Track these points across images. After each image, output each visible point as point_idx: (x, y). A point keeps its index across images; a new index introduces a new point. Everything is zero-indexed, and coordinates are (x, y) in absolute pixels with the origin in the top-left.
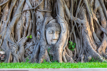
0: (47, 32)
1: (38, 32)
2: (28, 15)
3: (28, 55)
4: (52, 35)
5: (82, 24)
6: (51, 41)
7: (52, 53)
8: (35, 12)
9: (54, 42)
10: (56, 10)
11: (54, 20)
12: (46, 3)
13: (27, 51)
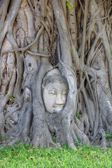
0: (46, 91)
1: (27, 89)
2: (11, 59)
3: (10, 127)
4: (55, 96)
5: (98, 78)
6: (54, 107)
7: (55, 127)
8: (22, 55)
9: (58, 109)
11: (55, 71)
12: (41, 41)
13: (8, 120)
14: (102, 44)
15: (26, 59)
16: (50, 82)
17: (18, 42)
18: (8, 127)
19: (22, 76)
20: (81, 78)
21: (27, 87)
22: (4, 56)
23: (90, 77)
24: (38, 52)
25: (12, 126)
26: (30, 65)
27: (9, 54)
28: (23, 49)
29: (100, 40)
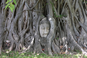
0: (40, 28)
1: (34, 27)
2: (27, 14)
4: (44, 30)
5: (66, 21)
6: (43, 35)
7: (44, 44)
8: (31, 12)
9: (45, 36)
10: (47, 10)
12: (39, 5)
13: (26, 40)
14: (68, 5)
15: (33, 13)
16: (42, 23)
17: (30, 6)
18: (26, 43)
19: (32, 21)
20: (59, 21)
21: (34, 25)
22: (24, 12)
23: (63, 21)
24: (38, 10)
25: (28, 42)
26: (34, 16)
27: (26, 11)
28: (31, 9)
29: (67, 4)
